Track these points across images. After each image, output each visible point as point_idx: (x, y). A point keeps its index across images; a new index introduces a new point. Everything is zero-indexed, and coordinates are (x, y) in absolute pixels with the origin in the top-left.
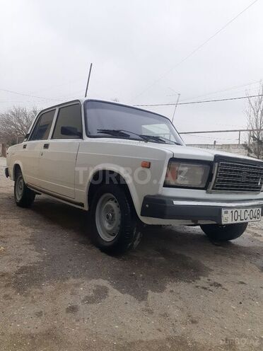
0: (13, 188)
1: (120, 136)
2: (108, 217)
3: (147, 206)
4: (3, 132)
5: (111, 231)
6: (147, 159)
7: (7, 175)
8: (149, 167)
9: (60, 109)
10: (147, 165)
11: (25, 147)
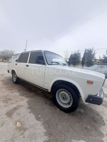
2: (63, 98)
8: (92, 84)
9: (31, 53)
11: (16, 64)
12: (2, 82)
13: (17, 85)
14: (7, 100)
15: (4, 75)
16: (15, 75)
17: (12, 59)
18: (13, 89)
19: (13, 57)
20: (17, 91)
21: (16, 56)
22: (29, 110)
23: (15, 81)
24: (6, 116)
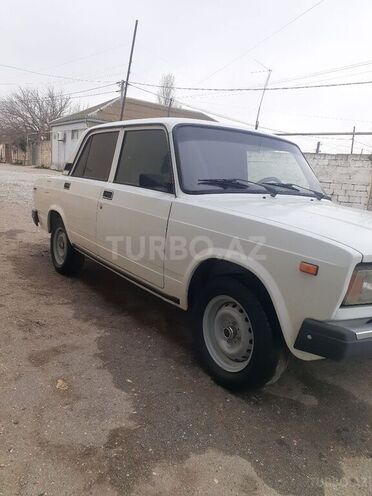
0: (49, 243)
1: (237, 187)
2: (227, 333)
3: (309, 337)
4: (5, 127)
5: (233, 355)
6: (312, 258)
7: (36, 219)
8: (316, 275)
9: (126, 132)
10: (310, 270)
11: (67, 186)
12: (10, 263)
13: (70, 280)
14: (29, 324)
15: (19, 237)
16: (63, 235)
17: (55, 142)
18: (51, 294)
19: (57, 132)
20: (66, 301)
21: (73, 127)
22: (99, 363)
23: (60, 262)
24: (28, 363)
